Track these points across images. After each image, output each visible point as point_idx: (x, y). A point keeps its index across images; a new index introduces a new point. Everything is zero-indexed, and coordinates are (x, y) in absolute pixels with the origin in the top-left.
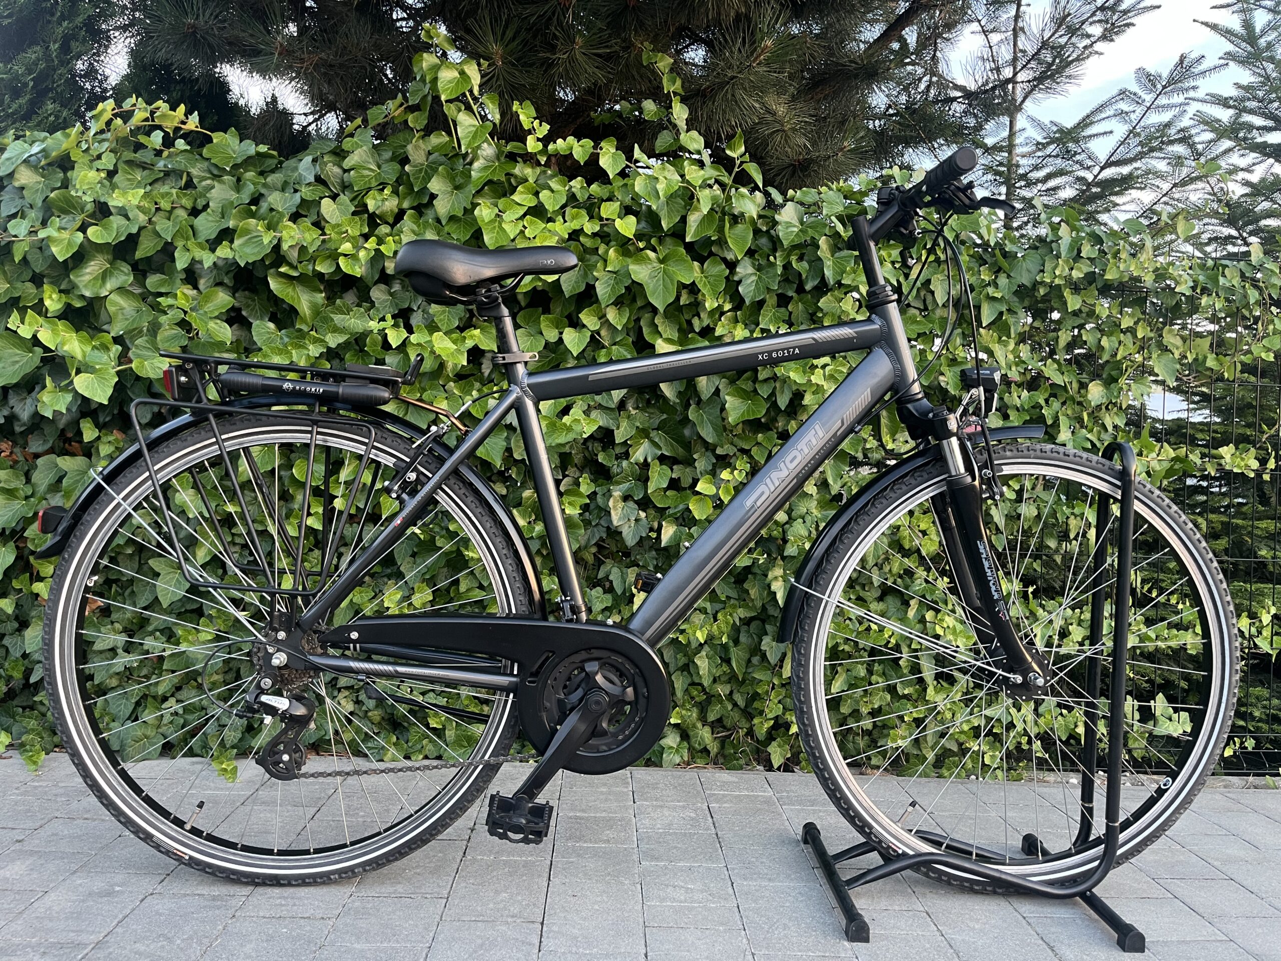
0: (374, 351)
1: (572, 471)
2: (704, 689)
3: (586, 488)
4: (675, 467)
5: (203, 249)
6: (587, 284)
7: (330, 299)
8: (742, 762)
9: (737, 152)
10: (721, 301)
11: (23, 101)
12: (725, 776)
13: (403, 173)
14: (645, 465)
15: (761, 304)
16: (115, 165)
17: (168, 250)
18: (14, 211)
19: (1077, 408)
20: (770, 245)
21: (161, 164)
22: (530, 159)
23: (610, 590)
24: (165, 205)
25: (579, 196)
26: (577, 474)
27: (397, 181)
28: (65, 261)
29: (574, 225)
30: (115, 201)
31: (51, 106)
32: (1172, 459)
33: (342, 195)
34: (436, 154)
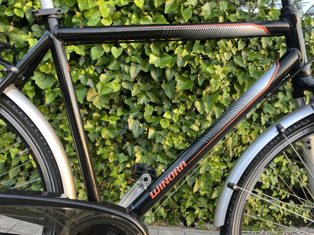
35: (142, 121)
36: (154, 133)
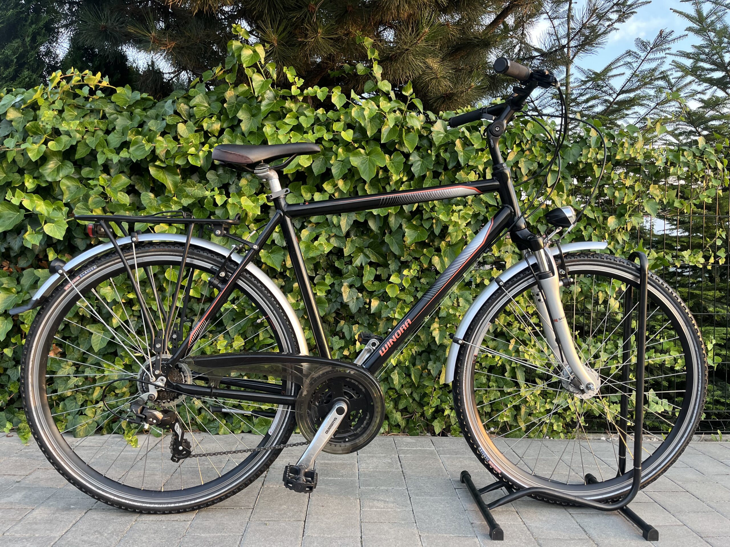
0: (209, 207)
1: (320, 272)
2: (396, 391)
3: (328, 280)
4: (378, 268)
5: (112, 153)
6: (327, 168)
7: (184, 179)
8: (418, 431)
9: (408, 92)
10: (401, 176)
11: (11, 70)
12: (409, 439)
13: (223, 108)
14: (362, 268)
15: (424, 176)
16: (63, 107)
17: (93, 154)
18: (7, 133)
19: (602, 230)
20: (429, 144)
21: (88, 106)
22: (293, 98)
23: (343, 337)
24: (91, 129)
25: (321, 118)
26: (324, 273)
27: (220, 112)
28: (36, 161)
29: (318, 135)
30: (64, 127)
31: (27, 73)
32: (657, 259)
33: (189, 121)
34: (242, 97)
35: (361, 289)
36: (379, 305)
